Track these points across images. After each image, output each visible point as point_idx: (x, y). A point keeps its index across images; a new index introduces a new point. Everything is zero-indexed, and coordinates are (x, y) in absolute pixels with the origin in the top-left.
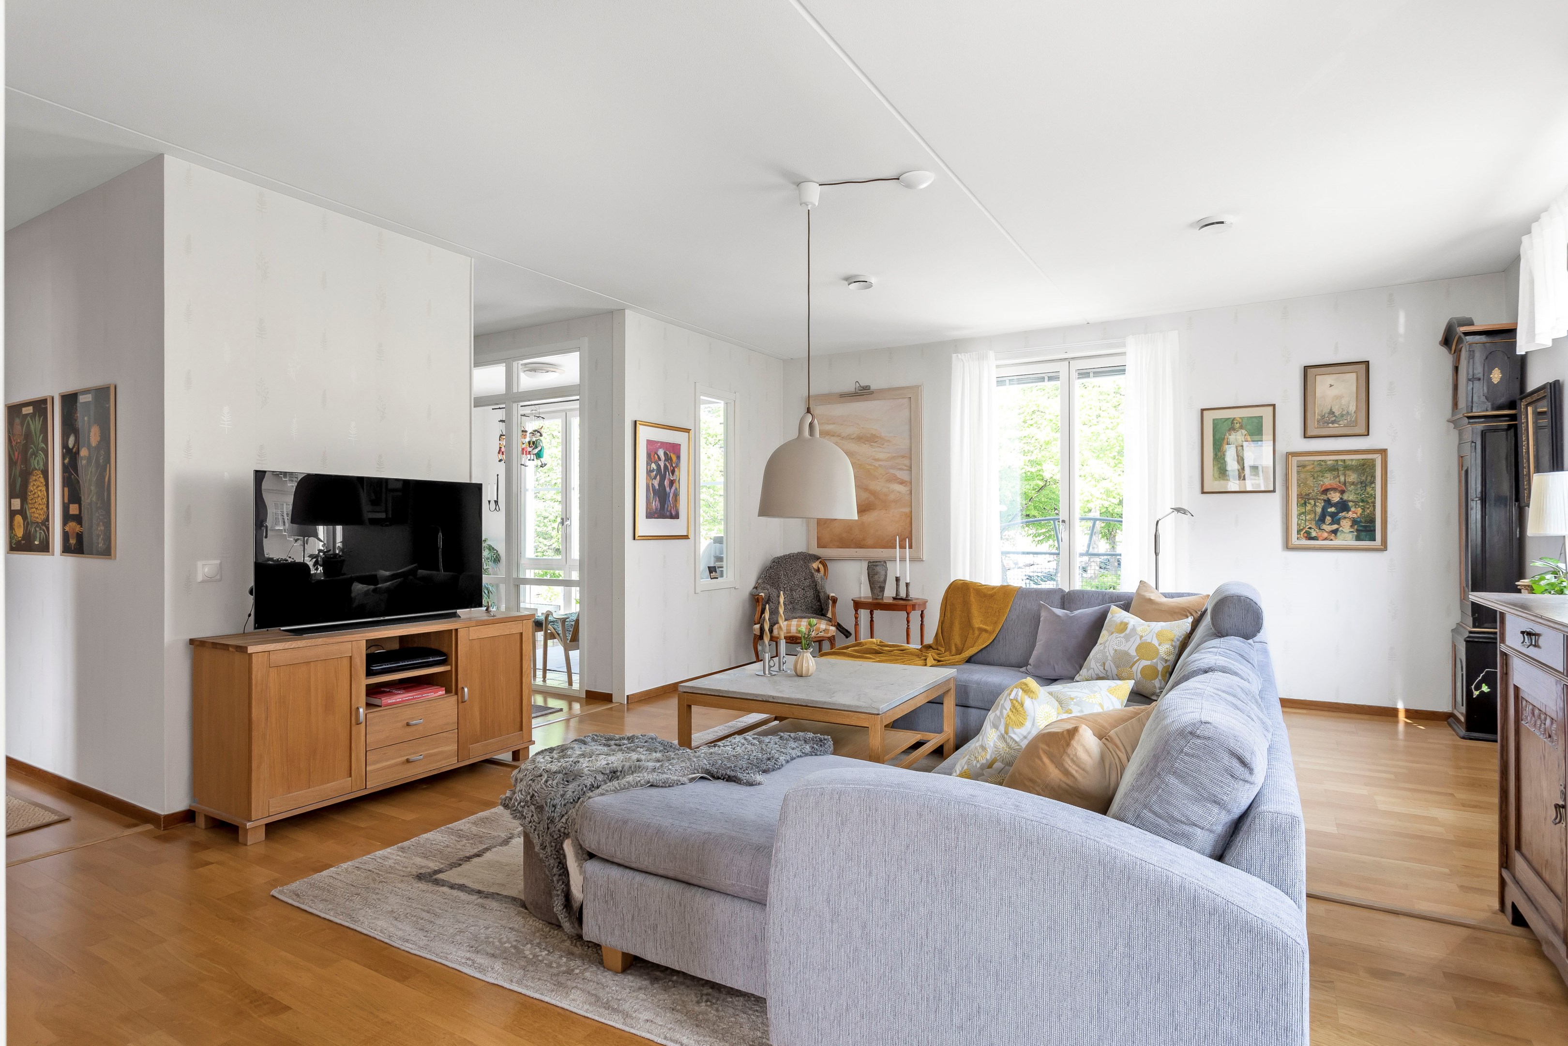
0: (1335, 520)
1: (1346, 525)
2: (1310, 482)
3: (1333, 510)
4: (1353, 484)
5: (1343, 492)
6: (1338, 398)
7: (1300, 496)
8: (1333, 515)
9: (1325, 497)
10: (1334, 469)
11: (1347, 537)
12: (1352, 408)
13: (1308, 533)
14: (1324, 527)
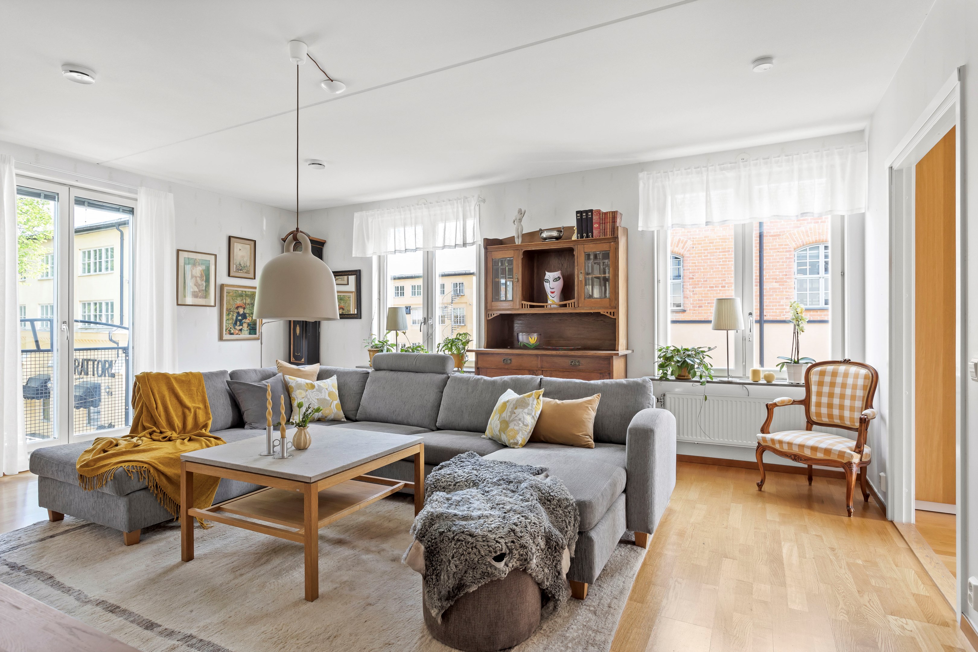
0: (241, 325)
1: (245, 325)
2: (231, 302)
3: (240, 318)
4: (248, 304)
5: (244, 308)
6: (243, 257)
7: (227, 310)
8: (240, 321)
9: (237, 311)
10: (241, 296)
11: (245, 334)
12: (248, 264)
13: (230, 331)
14: (237, 327)
